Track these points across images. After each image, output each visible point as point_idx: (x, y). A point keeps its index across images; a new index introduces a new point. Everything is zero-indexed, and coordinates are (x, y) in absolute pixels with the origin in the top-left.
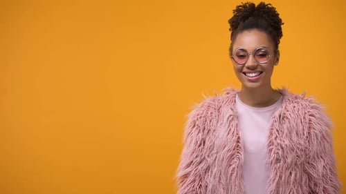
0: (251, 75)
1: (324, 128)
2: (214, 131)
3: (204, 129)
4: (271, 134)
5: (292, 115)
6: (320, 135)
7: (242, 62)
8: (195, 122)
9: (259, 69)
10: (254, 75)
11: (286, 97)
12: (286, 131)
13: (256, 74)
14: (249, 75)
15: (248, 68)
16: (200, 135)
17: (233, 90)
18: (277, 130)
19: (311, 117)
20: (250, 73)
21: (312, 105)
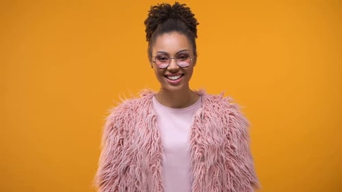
0: (173, 78)
1: (244, 126)
2: (133, 131)
3: (123, 130)
4: (194, 133)
5: (213, 114)
6: (240, 134)
7: (164, 65)
8: (112, 125)
9: (180, 72)
10: (176, 78)
11: (204, 97)
12: (208, 130)
13: (178, 77)
14: (171, 78)
15: (171, 71)
16: (118, 136)
17: (150, 92)
18: (199, 130)
19: (232, 117)
20: (172, 76)
21: (231, 104)
